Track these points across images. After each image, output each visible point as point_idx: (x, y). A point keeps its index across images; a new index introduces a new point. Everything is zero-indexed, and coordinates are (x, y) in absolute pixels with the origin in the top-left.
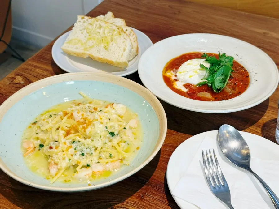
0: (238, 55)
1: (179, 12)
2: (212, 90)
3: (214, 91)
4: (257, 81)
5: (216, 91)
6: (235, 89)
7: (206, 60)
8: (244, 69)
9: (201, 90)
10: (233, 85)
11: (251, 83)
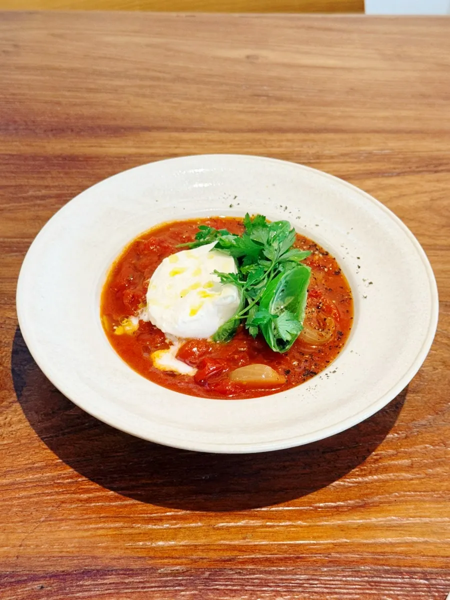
0: (286, 208)
1: (16, 46)
2: (267, 347)
3: (274, 350)
4: (371, 283)
5: (278, 350)
6: (325, 325)
7: (218, 246)
8: (321, 250)
9: (236, 356)
10: (315, 314)
11: (361, 296)
